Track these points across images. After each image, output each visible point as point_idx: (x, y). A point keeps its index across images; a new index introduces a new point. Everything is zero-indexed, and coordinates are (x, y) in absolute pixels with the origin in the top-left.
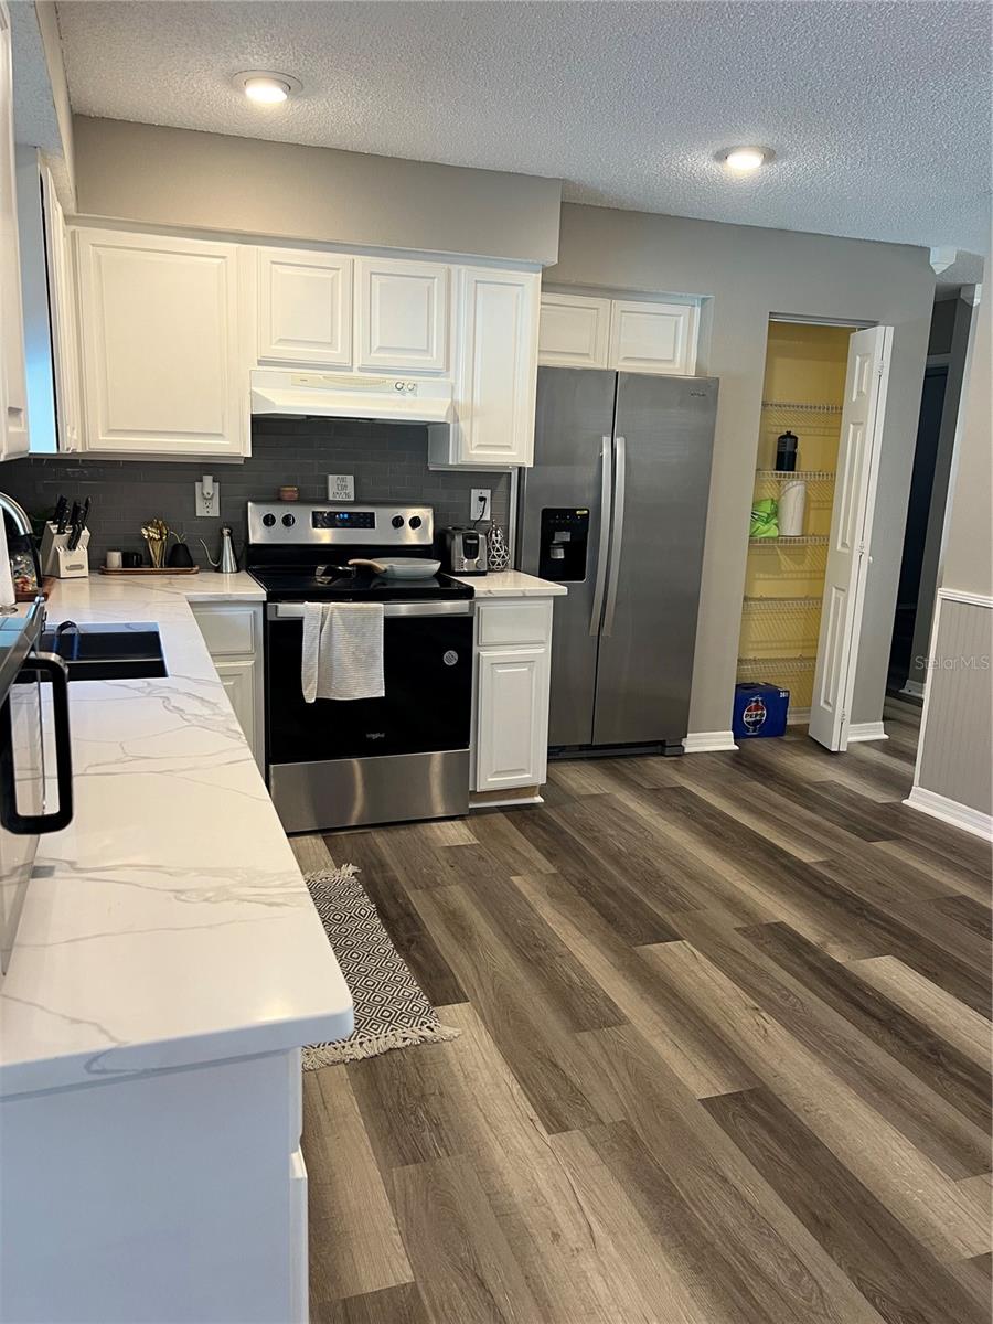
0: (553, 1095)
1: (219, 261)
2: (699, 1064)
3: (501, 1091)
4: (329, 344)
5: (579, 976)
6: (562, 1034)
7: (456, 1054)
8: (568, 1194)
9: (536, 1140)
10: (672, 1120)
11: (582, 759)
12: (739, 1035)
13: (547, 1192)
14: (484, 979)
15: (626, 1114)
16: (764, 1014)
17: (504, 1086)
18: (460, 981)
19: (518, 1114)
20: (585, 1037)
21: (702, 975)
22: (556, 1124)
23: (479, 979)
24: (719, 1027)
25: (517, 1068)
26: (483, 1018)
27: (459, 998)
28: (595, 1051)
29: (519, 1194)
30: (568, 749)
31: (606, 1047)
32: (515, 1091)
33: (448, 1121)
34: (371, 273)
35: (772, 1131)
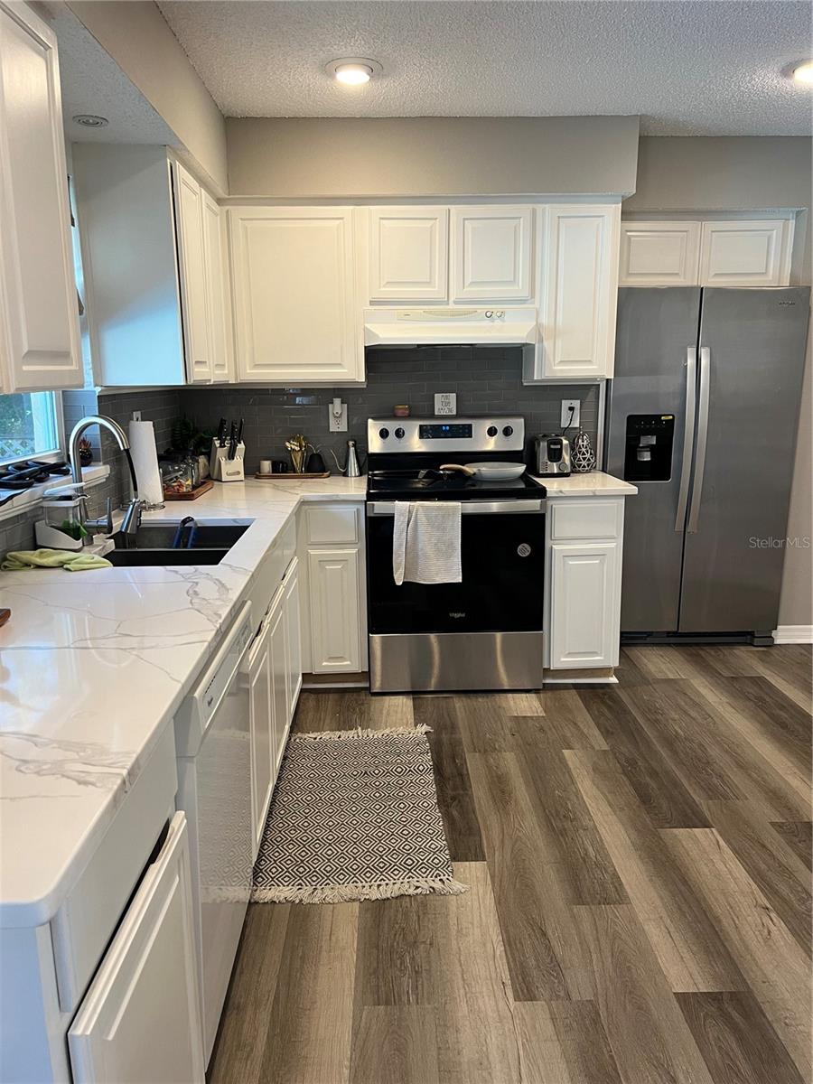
0: (532, 962)
1: (338, 222)
2: (687, 955)
3: (486, 951)
4: (429, 283)
5: (597, 851)
6: (561, 904)
7: (458, 908)
8: (513, 1063)
9: (502, 1004)
10: (640, 1008)
11: (669, 645)
12: (739, 933)
13: (494, 1055)
14: (506, 842)
15: (596, 995)
16: (773, 915)
17: (489, 945)
18: (485, 841)
19: (494, 975)
20: (582, 911)
21: (720, 866)
22: (525, 990)
23: (503, 841)
24: (720, 921)
25: (507, 932)
26: (493, 877)
27: (479, 856)
28: (587, 926)
29: (468, 1053)
30: (654, 634)
31: (598, 923)
32: (498, 953)
33: (429, 971)
34: (464, 219)
35: (741, 1039)
